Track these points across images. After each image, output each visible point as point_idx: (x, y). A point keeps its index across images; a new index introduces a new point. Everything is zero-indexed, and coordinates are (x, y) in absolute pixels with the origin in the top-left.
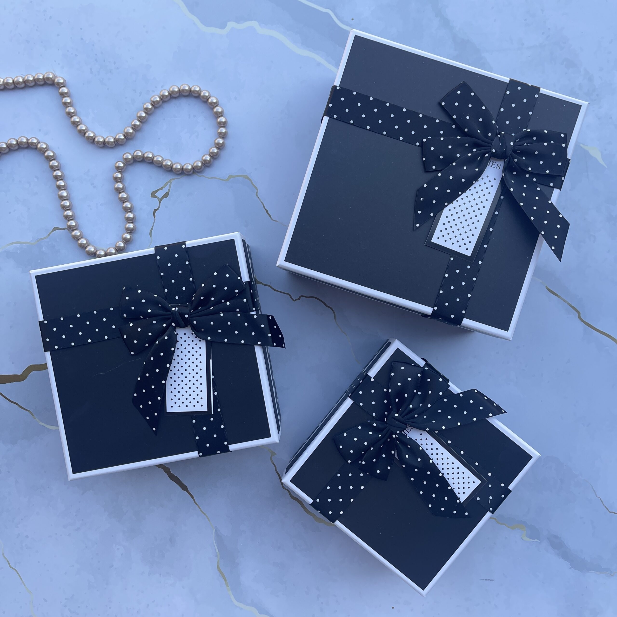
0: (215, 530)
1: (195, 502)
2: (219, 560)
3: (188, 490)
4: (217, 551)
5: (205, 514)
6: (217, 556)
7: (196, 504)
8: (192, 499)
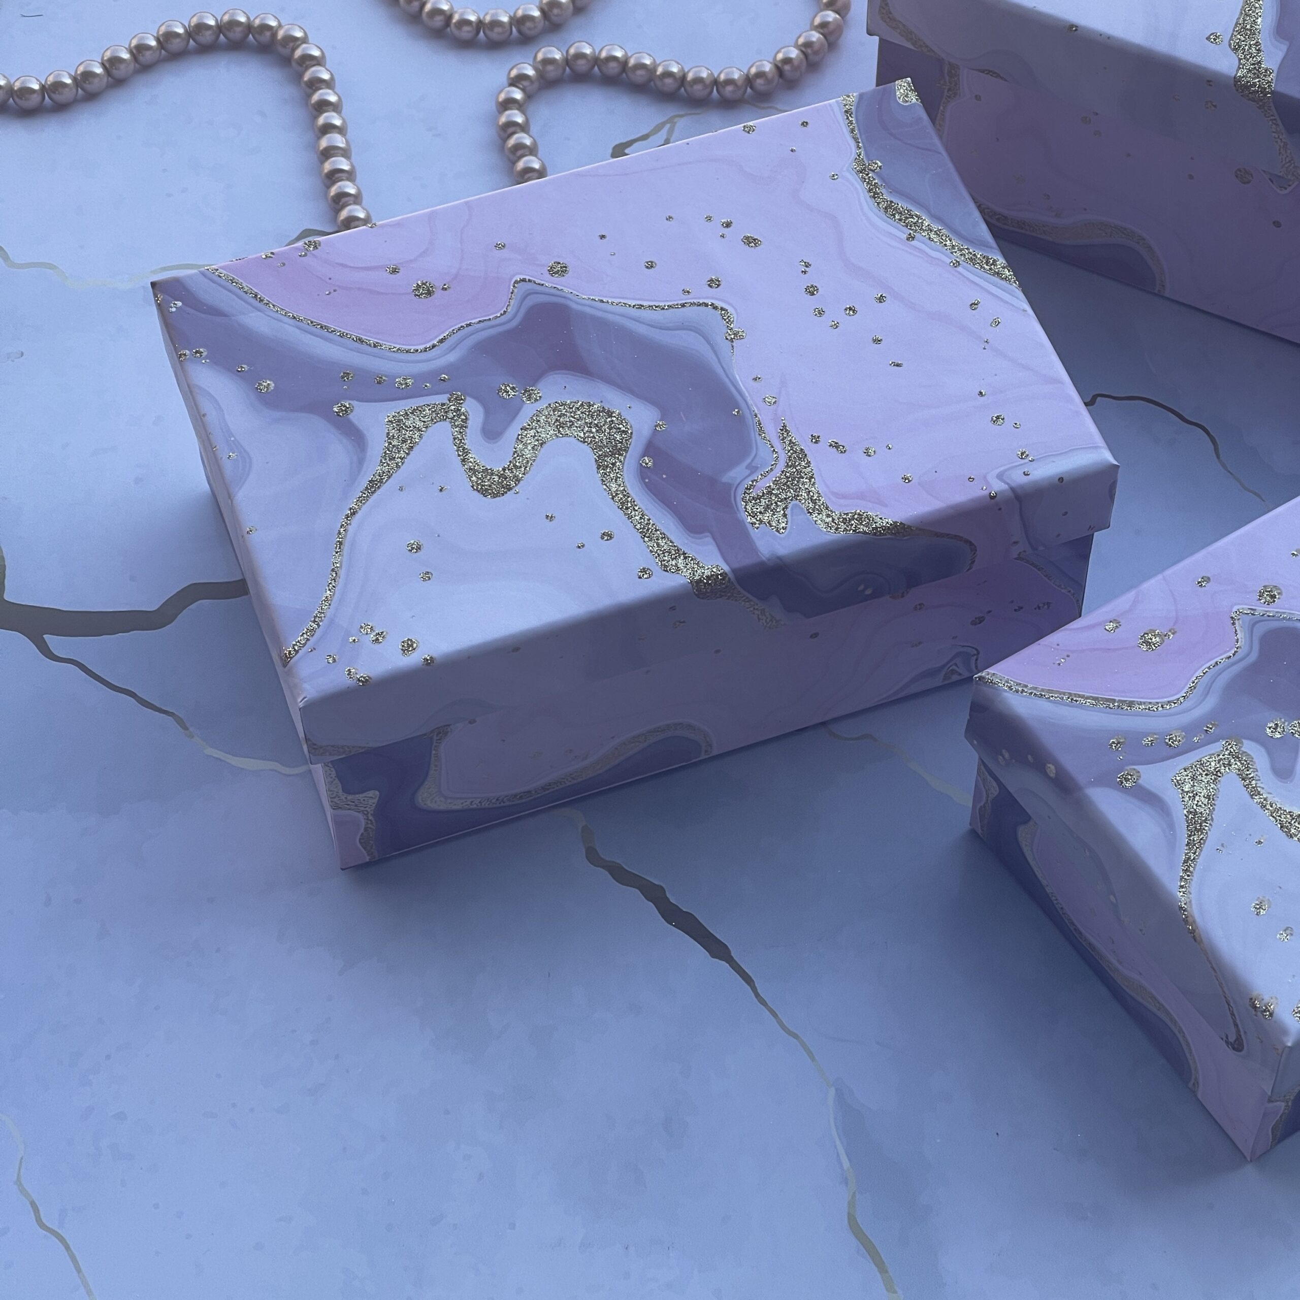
0: (837, 1090)
1: (759, 995)
2: (854, 1195)
3: (732, 957)
4: (846, 1164)
5: (795, 1036)
6: (846, 1181)
7: (763, 1003)
8: (749, 987)
